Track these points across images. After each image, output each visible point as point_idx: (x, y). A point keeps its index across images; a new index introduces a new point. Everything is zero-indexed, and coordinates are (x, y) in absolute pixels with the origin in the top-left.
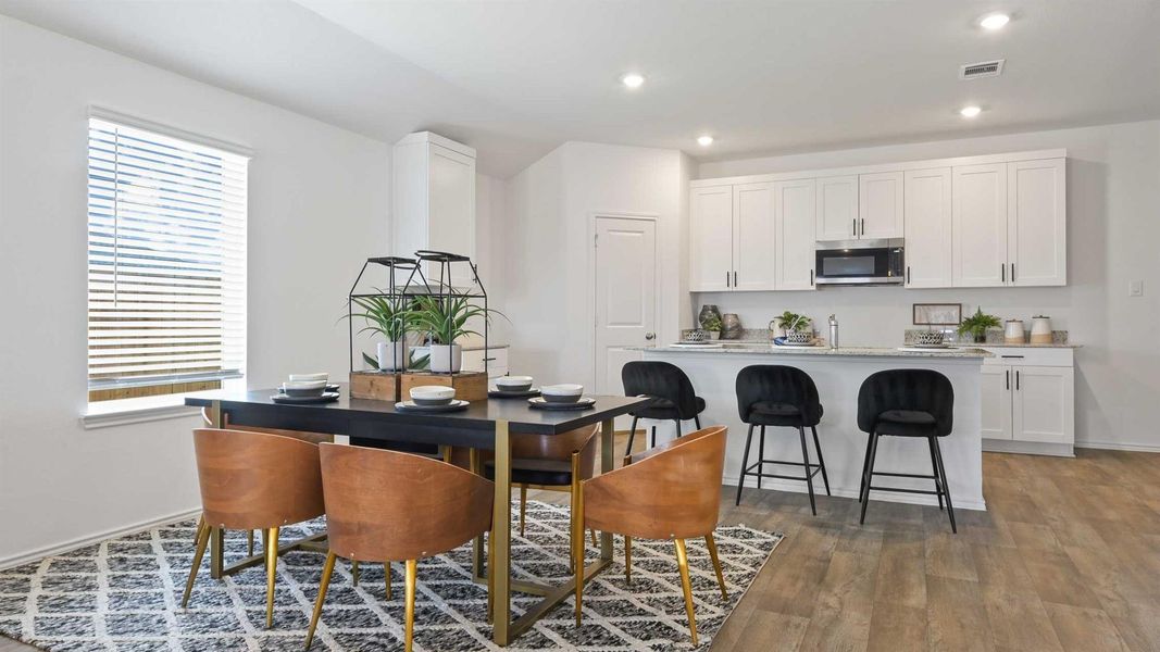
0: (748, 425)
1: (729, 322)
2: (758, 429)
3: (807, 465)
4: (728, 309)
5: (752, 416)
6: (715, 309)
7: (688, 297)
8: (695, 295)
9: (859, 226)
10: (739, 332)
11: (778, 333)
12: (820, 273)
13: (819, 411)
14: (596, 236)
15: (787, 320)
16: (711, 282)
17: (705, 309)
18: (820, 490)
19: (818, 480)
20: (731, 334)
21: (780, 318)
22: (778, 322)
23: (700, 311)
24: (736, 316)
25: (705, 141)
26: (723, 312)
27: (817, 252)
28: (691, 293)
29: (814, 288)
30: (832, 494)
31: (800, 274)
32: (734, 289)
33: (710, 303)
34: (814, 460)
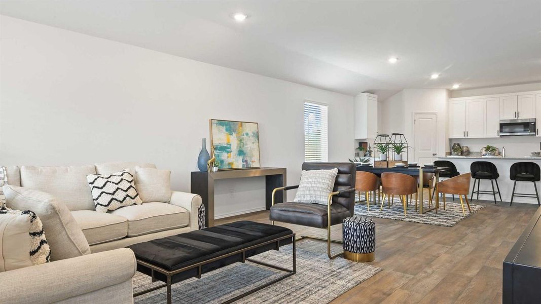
0: (474, 179)
1: (465, 149)
2: (477, 180)
3: (494, 192)
4: (464, 145)
5: (476, 176)
6: (458, 145)
7: (448, 141)
8: (451, 140)
9: (517, 114)
10: (468, 153)
11: (484, 152)
12: (501, 131)
13: (497, 176)
14: (415, 120)
15: (488, 148)
16: (457, 135)
17: (455, 144)
18: (498, 199)
19: (497, 196)
20: (465, 154)
21: (485, 148)
22: (484, 149)
23: (452, 145)
24: (467, 147)
25: (456, 86)
26: (462, 146)
27: (500, 124)
28: (449, 139)
29: (499, 137)
30: (503, 201)
31: (493, 132)
32: (467, 137)
33: (457, 142)
34: (496, 190)
